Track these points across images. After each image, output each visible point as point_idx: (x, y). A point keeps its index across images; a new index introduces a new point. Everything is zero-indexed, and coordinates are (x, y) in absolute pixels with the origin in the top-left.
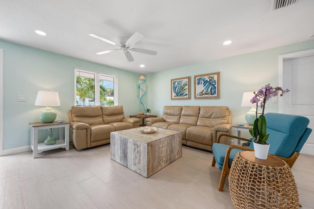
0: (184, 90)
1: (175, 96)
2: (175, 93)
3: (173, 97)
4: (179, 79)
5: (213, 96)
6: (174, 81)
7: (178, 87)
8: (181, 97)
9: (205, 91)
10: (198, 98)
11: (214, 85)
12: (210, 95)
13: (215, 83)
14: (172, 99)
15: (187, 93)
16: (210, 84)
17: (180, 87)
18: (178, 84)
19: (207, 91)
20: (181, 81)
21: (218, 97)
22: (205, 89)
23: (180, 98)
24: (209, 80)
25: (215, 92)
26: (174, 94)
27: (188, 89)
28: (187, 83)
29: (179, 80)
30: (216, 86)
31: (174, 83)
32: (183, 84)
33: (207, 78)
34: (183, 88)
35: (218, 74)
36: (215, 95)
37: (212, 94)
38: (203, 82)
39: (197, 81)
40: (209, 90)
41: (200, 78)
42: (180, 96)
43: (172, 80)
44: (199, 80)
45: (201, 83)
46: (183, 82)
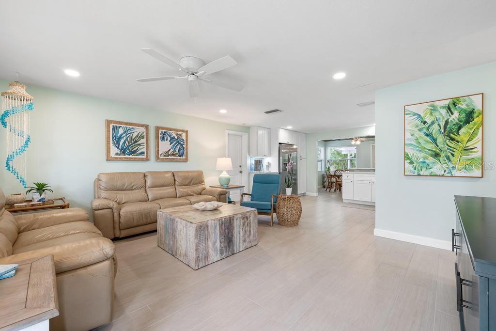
0: (139, 145)
1: (117, 154)
2: (118, 147)
3: (113, 155)
4: (126, 124)
5: (181, 158)
6: (115, 125)
7: (125, 138)
8: (131, 156)
9: (172, 150)
10: (162, 160)
11: (182, 145)
12: (177, 157)
13: (184, 142)
14: (109, 159)
15: (144, 150)
16: (178, 142)
17: (129, 139)
18: (124, 133)
19: (174, 151)
20: (132, 128)
21: (186, 160)
22: (172, 148)
23: (130, 158)
24: (176, 138)
25: (183, 153)
26: (114, 150)
27: (145, 144)
28: (145, 134)
29: (127, 126)
30: (184, 146)
31: (115, 129)
32: (135, 135)
33: (174, 134)
34: (136, 141)
35: (187, 132)
36: (184, 157)
37: (180, 156)
38: (169, 139)
39: (160, 136)
40: (177, 150)
41: (165, 132)
42: (129, 155)
43: (108, 122)
44: (164, 135)
45: (167, 140)
46: (135, 131)
